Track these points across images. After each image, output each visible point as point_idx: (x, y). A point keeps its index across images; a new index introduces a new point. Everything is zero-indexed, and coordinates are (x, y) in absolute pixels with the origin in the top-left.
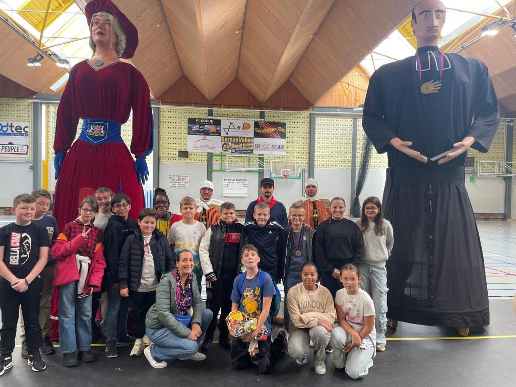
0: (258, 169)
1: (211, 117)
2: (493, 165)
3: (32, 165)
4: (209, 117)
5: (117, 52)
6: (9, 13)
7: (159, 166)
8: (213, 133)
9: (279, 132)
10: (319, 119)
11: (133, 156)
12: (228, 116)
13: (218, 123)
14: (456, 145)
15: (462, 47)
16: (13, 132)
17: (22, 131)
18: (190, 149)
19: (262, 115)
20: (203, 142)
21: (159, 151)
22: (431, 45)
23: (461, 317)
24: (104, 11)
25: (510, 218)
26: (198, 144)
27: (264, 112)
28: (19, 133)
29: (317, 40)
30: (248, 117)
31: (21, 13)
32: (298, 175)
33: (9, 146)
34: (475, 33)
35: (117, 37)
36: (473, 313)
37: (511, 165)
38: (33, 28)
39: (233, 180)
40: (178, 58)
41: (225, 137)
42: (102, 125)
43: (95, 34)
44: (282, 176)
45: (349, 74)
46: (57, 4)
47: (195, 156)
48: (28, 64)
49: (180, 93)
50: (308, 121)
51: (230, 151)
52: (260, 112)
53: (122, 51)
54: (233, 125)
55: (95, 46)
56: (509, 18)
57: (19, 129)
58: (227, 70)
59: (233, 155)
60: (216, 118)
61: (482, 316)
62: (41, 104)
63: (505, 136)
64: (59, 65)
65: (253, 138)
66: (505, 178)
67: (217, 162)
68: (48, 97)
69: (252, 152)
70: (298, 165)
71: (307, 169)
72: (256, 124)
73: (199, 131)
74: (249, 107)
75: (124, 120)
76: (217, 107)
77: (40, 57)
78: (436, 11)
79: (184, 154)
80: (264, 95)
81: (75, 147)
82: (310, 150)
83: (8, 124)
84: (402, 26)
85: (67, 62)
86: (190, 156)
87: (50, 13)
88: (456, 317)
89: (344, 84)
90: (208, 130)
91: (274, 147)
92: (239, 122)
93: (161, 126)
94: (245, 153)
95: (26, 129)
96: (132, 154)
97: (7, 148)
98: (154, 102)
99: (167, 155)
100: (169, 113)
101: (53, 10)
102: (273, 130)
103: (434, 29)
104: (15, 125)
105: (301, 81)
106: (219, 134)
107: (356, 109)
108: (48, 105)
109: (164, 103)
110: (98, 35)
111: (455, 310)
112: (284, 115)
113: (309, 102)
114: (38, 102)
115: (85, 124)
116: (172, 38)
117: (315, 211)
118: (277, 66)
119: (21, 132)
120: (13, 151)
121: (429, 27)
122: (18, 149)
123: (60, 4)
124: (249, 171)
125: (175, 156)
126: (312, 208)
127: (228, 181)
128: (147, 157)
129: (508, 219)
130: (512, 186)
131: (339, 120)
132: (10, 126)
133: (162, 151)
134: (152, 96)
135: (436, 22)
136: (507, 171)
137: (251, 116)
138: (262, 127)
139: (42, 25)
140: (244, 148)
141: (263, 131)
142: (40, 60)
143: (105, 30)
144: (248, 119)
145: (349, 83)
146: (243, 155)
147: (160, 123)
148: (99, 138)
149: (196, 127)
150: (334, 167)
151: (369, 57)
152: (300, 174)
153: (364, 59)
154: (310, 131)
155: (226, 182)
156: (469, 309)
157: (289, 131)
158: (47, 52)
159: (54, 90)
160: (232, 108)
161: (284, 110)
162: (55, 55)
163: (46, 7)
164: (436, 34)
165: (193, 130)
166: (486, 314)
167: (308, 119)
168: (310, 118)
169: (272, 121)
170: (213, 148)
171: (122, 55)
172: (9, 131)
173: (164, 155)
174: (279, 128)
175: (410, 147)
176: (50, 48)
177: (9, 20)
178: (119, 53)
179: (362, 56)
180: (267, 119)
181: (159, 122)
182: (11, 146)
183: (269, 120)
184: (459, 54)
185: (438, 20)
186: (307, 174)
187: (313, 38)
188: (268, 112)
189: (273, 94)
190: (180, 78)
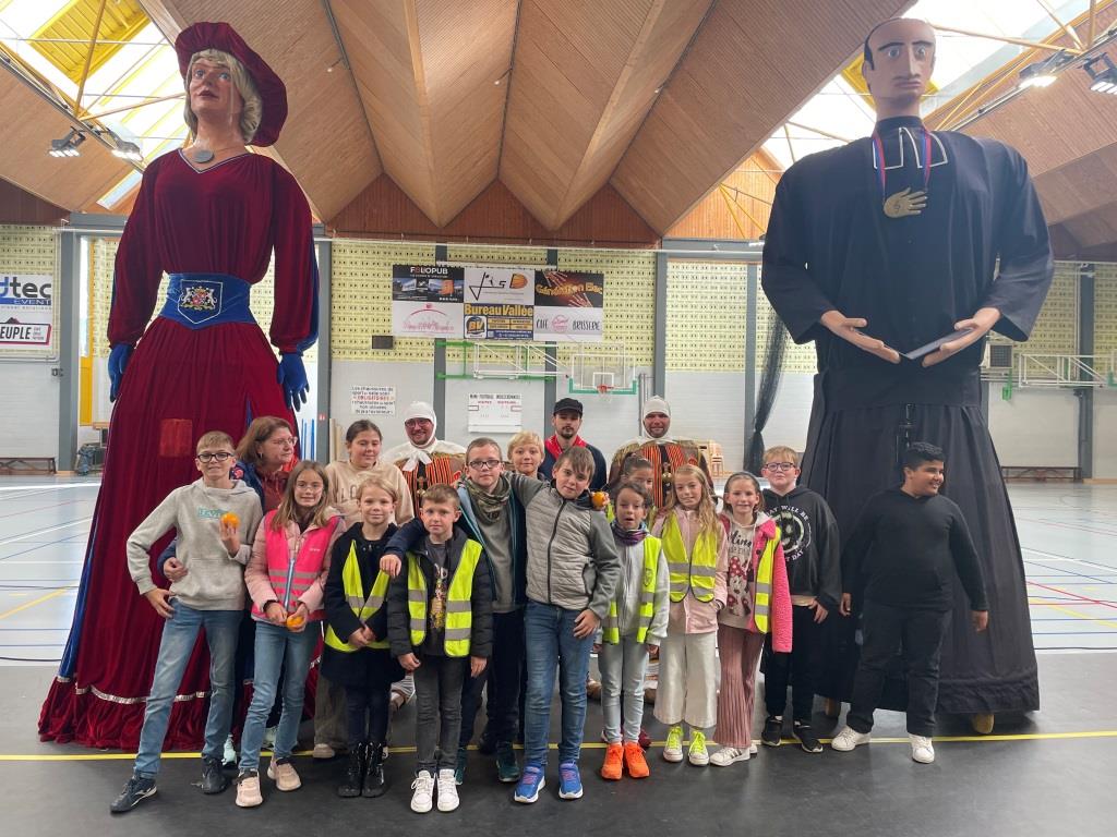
0: (543, 373)
1: (443, 263)
2: (1052, 362)
3: (58, 367)
4: (439, 263)
5: (243, 132)
6: (12, 46)
7: (330, 367)
8: (447, 296)
9: (589, 294)
10: (675, 264)
11: (276, 350)
12: (480, 260)
13: (457, 274)
14: (960, 325)
15: (980, 111)
16: (19, 296)
17: (38, 293)
18: (396, 330)
19: (552, 258)
20: (426, 317)
21: (330, 336)
22: (904, 113)
23: (973, 694)
24: (214, 47)
25: (1090, 477)
26: (415, 320)
27: (556, 251)
28: (30, 300)
29: (669, 96)
30: (521, 262)
31: (39, 44)
32: (631, 386)
33: (10, 326)
34: (1006, 81)
35: (243, 101)
36: (999, 685)
37: (1090, 362)
38: (63, 75)
39: (488, 397)
40: (373, 138)
41: (472, 305)
42: (210, 286)
43: (196, 95)
44: (595, 387)
45: (739, 169)
46: (113, 25)
47: (408, 346)
48: (51, 153)
49: (375, 211)
50: (651, 270)
51: (484, 335)
52: (549, 250)
53: (254, 131)
54: (490, 279)
55: (196, 119)
56: (1078, 49)
57: (30, 290)
58: (477, 162)
59: (489, 343)
60: (452, 264)
61: (1020, 691)
62: (79, 236)
63: (1076, 300)
64: (118, 153)
65: (532, 307)
66: (1078, 391)
67: (456, 359)
68: (96, 221)
69: (531, 336)
70: (629, 363)
71: (649, 371)
72: (540, 278)
73: (416, 293)
74: (523, 240)
75: (258, 276)
76: (456, 241)
77: (78, 137)
78: (914, 43)
79: (384, 342)
80: (555, 214)
81: (152, 333)
82: (655, 333)
83: (7, 279)
84: (851, 67)
85: (136, 149)
86: (398, 346)
87: (98, 44)
88: (963, 693)
89: (728, 190)
90: (436, 291)
91: (578, 325)
92: (504, 273)
93: (336, 283)
94: (515, 339)
95: (46, 291)
96: (273, 347)
97: (5, 330)
98: (321, 232)
99: (348, 344)
100: (353, 255)
101: (106, 38)
102: (575, 288)
103: (911, 80)
104: (23, 280)
105: (634, 183)
106: (461, 299)
107: (755, 244)
108: (93, 239)
109: (343, 233)
110: (204, 99)
111: (960, 677)
112: (599, 258)
113: (653, 231)
114: (71, 233)
115: (175, 284)
116: (359, 96)
117: (666, 465)
118: (584, 154)
119: (36, 296)
120: (17, 338)
121: (900, 77)
122: (28, 333)
123: (121, 25)
124: (525, 378)
125: (364, 345)
126: (659, 459)
127: (479, 399)
128: (305, 353)
129: (1085, 480)
130: (1095, 408)
131: (719, 266)
132: (11, 285)
133: (337, 336)
134: (316, 219)
135: (915, 67)
136: (1083, 376)
137: (528, 259)
138: (553, 283)
139: (83, 70)
140: (513, 327)
141: (555, 292)
142: (76, 144)
143: (216, 87)
144: (523, 266)
145: (739, 189)
146: (512, 344)
147: (334, 277)
148: (205, 313)
149: (410, 283)
150: (708, 367)
151: (780, 132)
152: (634, 382)
153: (770, 137)
154: (656, 290)
155: (474, 401)
156: (991, 677)
157: (609, 290)
158: (91, 127)
159: (107, 207)
160: (488, 243)
161: (599, 247)
162: (109, 132)
163: (91, 33)
164: (916, 91)
165: (404, 289)
166: (1027, 687)
167: (651, 266)
168: (656, 263)
169: (573, 270)
170: (446, 328)
171: (255, 138)
172: (10, 295)
173: (342, 345)
174: (588, 286)
175: (862, 330)
176: (101, 120)
177: (14, 61)
178: (248, 134)
179: (765, 133)
180: (563, 266)
181: (331, 273)
182: (14, 326)
183: (568, 269)
184: (964, 132)
185: (919, 62)
186: (648, 384)
187: (661, 92)
188: (564, 252)
189: (576, 214)
190: (377, 178)
